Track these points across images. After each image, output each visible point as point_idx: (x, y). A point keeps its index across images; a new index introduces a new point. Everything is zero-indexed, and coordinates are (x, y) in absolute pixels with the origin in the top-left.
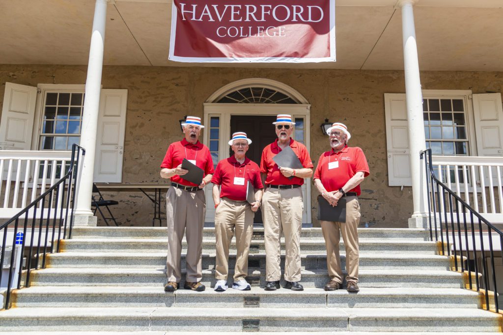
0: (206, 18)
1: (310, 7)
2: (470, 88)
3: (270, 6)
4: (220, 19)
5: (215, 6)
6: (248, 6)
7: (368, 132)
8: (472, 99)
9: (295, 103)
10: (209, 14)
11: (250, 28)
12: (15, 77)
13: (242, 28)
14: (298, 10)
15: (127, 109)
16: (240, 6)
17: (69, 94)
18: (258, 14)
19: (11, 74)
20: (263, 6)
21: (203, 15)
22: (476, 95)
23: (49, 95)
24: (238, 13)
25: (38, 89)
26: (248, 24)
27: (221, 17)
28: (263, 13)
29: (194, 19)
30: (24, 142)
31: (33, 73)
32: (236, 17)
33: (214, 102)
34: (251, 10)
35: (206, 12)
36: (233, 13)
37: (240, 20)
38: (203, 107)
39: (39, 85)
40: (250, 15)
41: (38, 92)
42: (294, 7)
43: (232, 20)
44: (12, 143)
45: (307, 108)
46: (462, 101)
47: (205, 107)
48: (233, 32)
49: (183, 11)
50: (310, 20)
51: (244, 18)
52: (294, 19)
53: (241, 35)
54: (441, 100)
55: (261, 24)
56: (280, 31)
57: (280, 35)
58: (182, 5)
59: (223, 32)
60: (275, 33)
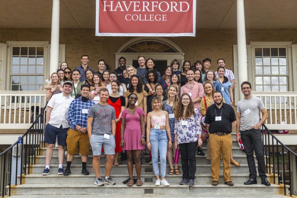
0: (119, 9)
1: (181, 3)
2: (290, 41)
3: (157, 2)
4: (127, 10)
5: (124, 2)
6: (144, 2)
8: (291, 47)
9: (176, 52)
10: (121, 6)
11: (145, 15)
13: (140, 15)
14: (174, 5)
15: (65, 57)
16: (139, 2)
17: (27, 48)
18: (150, 7)
20: (153, 2)
21: (117, 8)
22: (294, 45)
23: (14, 48)
24: (138, 6)
25: (7, 45)
26: (144, 13)
27: (128, 8)
28: (153, 6)
29: (112, 10)
31: (3, 34)
32: (137, 9)
33: (121, 52)
34: (146, 4)
35: (119, 5)
36: (135, 6)
37: (140, 11)
39: (7, 42)
40: (145, 8)
41: (7, 47)
42: (172, 3)
43: (135, 10)
45: (183, 56)
46: (285, 49)
47: (116, 55)
48: (135, 17)
49: (105, 6)
50: (181, 11)
51: (142, 9)
52: (172, 11)
53: (140, 20)
54: (271, 48)
55: (152, 13)
56: (163, 18)
57: (163, 20)
58: (105, 2)
59: (129, 17)
60: (160, 18)
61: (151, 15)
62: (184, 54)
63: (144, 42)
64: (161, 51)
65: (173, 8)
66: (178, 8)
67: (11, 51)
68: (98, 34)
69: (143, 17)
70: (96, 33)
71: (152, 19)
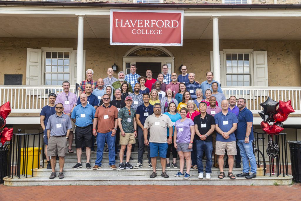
0: (127, 25)
1: (172, 21)
2: (252, 48)
3: (155, 21)
4: (133, 26)
5: (131, 20)
6: (145, 21)
7: (202, 70)
8: (253, 54)
9: (168, 56)
10: (128, 24)
11: (147, 30)
12: (30, 44)
13: (143, 30)
14: (167, 22)
15: (86, 60)
16: (142, 20)
17: (57, 52)
18: (150, 24)
19: (28, 42)
20: (152, 21)
21: (126, 24)
22: (255, 51)
23: (47, 53)
24: (141, 23)
25: (42, 50)
26: (146, 28)
27: (134, 24)
28: (152, 23)
29: (122, 26)
30: (37, 77)
31: (39, 42)
32: (140, 25)
33: (127, 56)
34: (147, 22)
35: (127, 23)
36: (139, 23)
37: (142, 27)
38: (123, 58)
39: (42, 48)
40: (146, 25)
41: (42, 52)
42: (166, 21)
43: (139, 26)
44: (32, 77)
45: (173, 59)
46: (248, 54)
48: (139, 32)
49: (117, 23)
50: (173, 27)
51: (144, 26)
52: (166, 27)
53: (143, 33)
54: (238, 54)
55: (152, 28)
56: (160, 32)
57: (160, 34)
58: (117, 20)
59: (135, 32)
60: (157, 32)
61: (150, 30)
62: (174, 58)
63: (144, 48)
64: (157, 55)
65: (167, 25)
66: (170, 25)
67: (44, 55)
68: (111, 43)
69: (145, 32)
70: (110, 43)
71: (151, 33)
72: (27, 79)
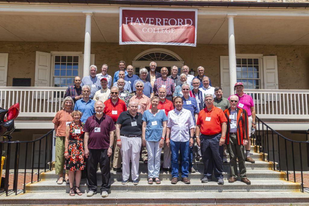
0: (137, 23)
1: (186, 20)
2: (262, 53)
5: (142, 18)
6: (157, 19)
8: (263, 58)
9: (177, 61)
10: (139, 22)
13: (154, 29)
14: (180, 21)
16: (153, 19)
17: (66, 56)
19: (37, 46)
20: (164, 19)
22: (265, 56)
23: (56, 57)
24: (152, 22)
25: (51, 54)
26: (157, 27)
28: (164, 22)
29: (132, 24)
30: (46, 80)
31: (48, 46)
32: (151, 24)
33: (136, 60)
34: (159, 20)
35: (137, 21)
39: (51, 52)
40: (158, 23)
41: (51, 56)
42: (179, 19)
44: (41, 81)
46: (258, 59)
47: (133, 63)
48: (150, 30)
49: (127, 21)
50: (186, 25)
51: (155, 24)
53: (154, 32)
54: (248, 59)
56: (172, 31)
58: (126, 18)
59: (145, 30)
60: (170, 31)
61: (162, 29)
64: (167, 60)
65: (180, 24)
66: (184, 23)
68: (121, 43)
69: (156, 30)
71: (163, 32)
72: (35, 83)
